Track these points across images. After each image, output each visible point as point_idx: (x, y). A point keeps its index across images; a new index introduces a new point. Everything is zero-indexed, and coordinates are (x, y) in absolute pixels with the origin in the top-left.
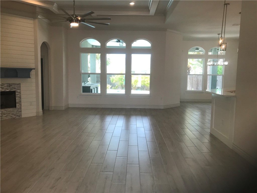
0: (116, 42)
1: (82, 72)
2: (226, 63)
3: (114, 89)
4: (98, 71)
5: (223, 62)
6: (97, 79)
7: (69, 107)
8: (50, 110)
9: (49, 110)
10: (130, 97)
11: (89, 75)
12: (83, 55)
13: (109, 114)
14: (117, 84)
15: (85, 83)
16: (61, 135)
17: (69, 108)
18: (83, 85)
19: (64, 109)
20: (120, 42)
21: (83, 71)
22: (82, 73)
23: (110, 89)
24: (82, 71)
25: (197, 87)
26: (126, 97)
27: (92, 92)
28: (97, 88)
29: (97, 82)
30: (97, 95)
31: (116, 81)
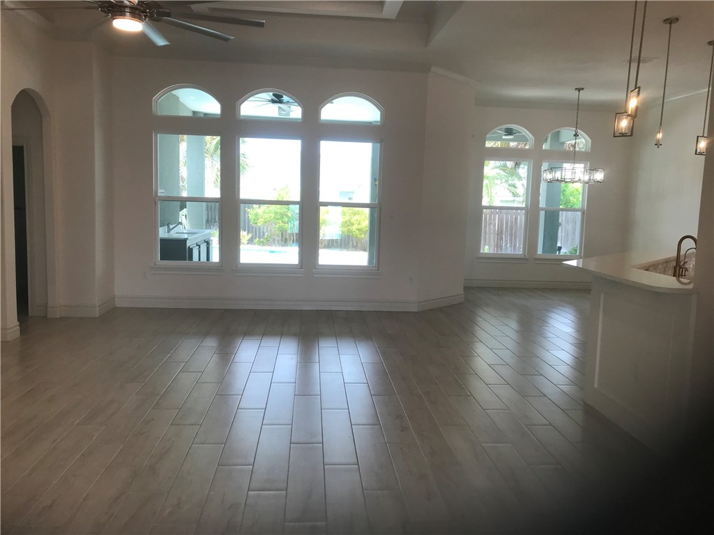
0: (269, 101)
1: (159, 194)
2: (599, 176)
3: (259, 244)
4: (213, 190)
5: (590, 173)
6: (208, 213)
7: (118, 305)
8: (49, 316)
9: (45, 317)
10: (315, 276)
11: (183, 203)
12: (162, 140)
13: (248, 333)
14: (267, 229)
15: (171, 227)
16: (78, 424)
17: (115, 309)
18: (163, 233)
19: (97, 316)
20: (281, 102)
21: (163, 191)
22: (160, 197)
23: (248, 243)
24: (159, 191)
25: (498, 243)
26: (302, 275)
27: (191, 258)
28: (208, 243)
29: (209, 223)
30: (208, 268)
31: (266, 222)
